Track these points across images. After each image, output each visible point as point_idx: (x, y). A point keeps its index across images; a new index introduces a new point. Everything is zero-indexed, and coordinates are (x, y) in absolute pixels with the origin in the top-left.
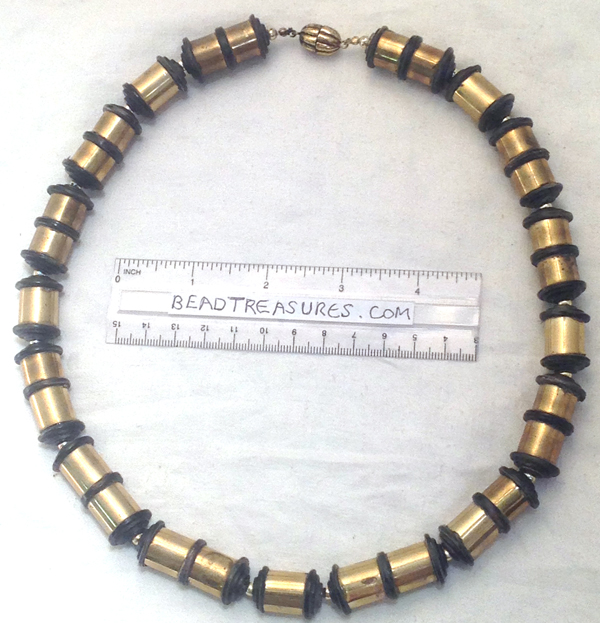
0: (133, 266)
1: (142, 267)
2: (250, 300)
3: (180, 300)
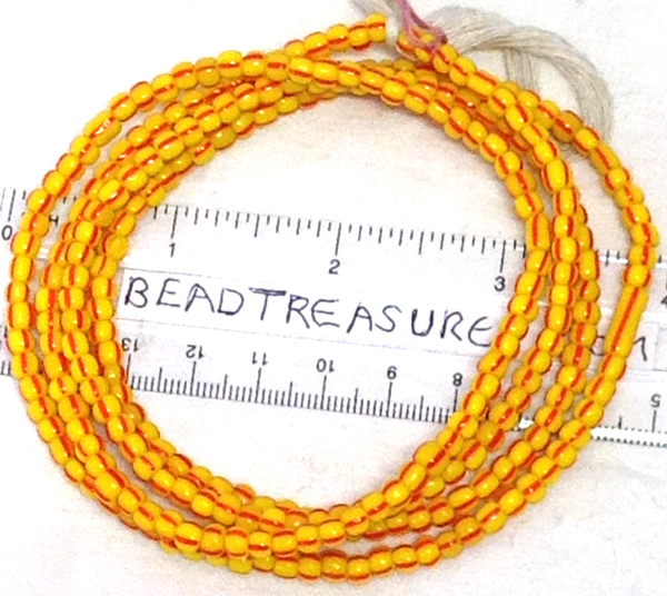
2: (299, 298)
3: (143, 287)
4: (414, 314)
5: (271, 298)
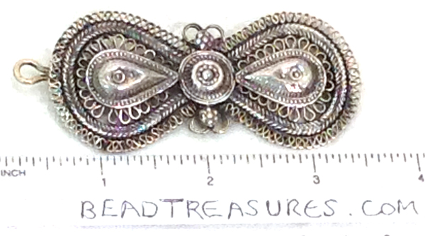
0: (13, 166)
1: (26, 166)
2: (192, 202)
3: (91, 206)
4: (268, 204)
5: (175, 204)
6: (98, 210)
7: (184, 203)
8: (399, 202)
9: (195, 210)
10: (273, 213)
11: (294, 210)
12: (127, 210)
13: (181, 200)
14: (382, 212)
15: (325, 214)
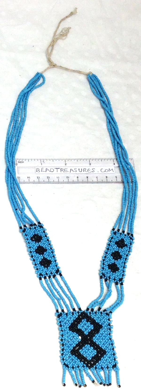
2: (62, 169)
3: (38, 169)
4: (79, 169)
5: (58, 169)
6: (40, 170)
7: (60, 169)
8: (109, 169)
9: (62, 170)
10: (80, 171)
11: (85, 171)
12: (47, 171)
13: (59, 168)
14: (105, 171)
15: (92, 172)
